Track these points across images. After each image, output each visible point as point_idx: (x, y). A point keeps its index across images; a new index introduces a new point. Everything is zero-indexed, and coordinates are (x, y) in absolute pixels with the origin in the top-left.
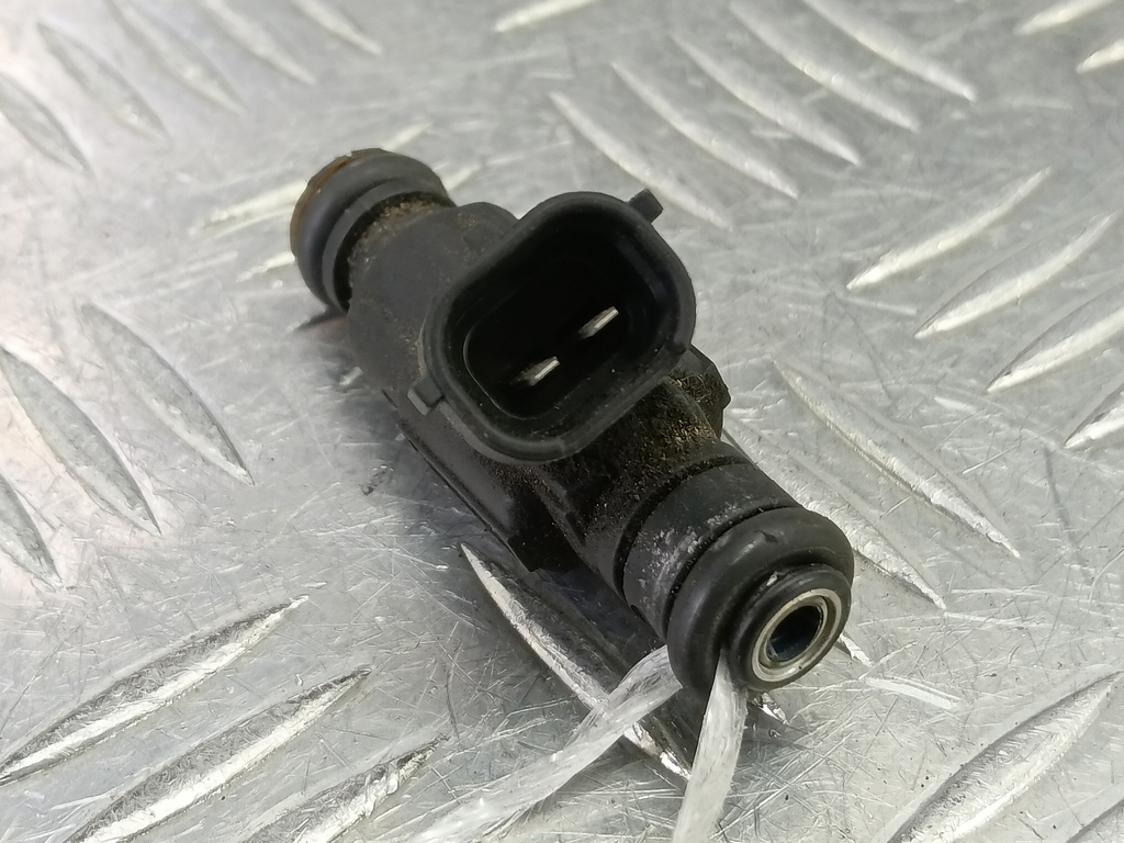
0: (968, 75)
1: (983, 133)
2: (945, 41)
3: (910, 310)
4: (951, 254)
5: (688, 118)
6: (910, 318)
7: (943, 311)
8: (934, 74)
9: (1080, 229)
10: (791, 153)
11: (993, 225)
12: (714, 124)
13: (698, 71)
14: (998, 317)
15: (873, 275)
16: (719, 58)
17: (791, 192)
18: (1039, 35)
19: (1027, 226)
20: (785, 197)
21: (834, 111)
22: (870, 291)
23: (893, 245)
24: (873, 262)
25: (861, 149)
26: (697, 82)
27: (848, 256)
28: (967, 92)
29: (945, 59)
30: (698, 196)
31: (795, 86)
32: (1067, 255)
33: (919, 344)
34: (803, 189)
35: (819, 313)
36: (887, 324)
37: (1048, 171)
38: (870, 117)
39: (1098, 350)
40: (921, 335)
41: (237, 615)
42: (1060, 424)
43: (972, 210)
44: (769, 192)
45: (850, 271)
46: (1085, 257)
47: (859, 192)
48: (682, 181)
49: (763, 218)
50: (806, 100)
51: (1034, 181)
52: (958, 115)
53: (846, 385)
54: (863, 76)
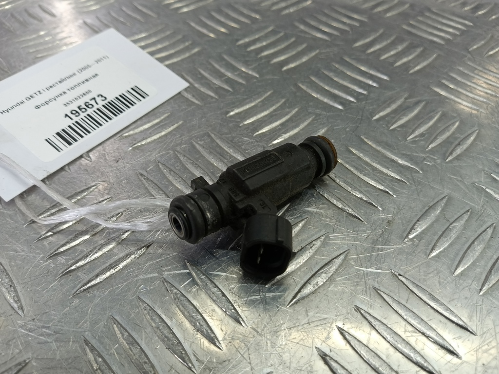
0: (258, 73)
1: (260, 84)
2: (254, 66)
3: (239, 120)
4: (250, 109)
5: (197, 83)
6: (239, 122)
7: (246, 120)
8: (250, 72)
9: (277, 102)
10: (217, 90)
11: (259, 102)
12: (202, 84)
13: (200, 74)
14: (257, 121)
15: (232, 113)
16: (205, 71)
17: (216, 97)
18: (275, 63)
19: (266, 102)
20: (216, 99)
21: (229, 81)
22: (232, 117)
23: (237, 107)
24: (232, 111)
25: (233, 88)
26: (199, 76)
27: (228, 110)
28: (257, 76)
29: (253, 70)
30: (197, 99)
31: (220, 76)
32: (274, 108)
33: (240, 127)
34: (220, 97)
35: (220, 122)
36: (234, 123)
37: (272, 91)
38: (236, 82)
39: (278, 126)
40: (241, 125)
41: (85, 188)
42: (268, 141)
43: (255, 100)
44: (212, 97)
45: (228, 112)
46: (278, 108)
47: (232, 97)
48: (193, 96)
49: (210, 103)
50: (223, 79)
51: (269, 93)
52: (255, 81)
53: (223, 136)
54: (236, 73)
